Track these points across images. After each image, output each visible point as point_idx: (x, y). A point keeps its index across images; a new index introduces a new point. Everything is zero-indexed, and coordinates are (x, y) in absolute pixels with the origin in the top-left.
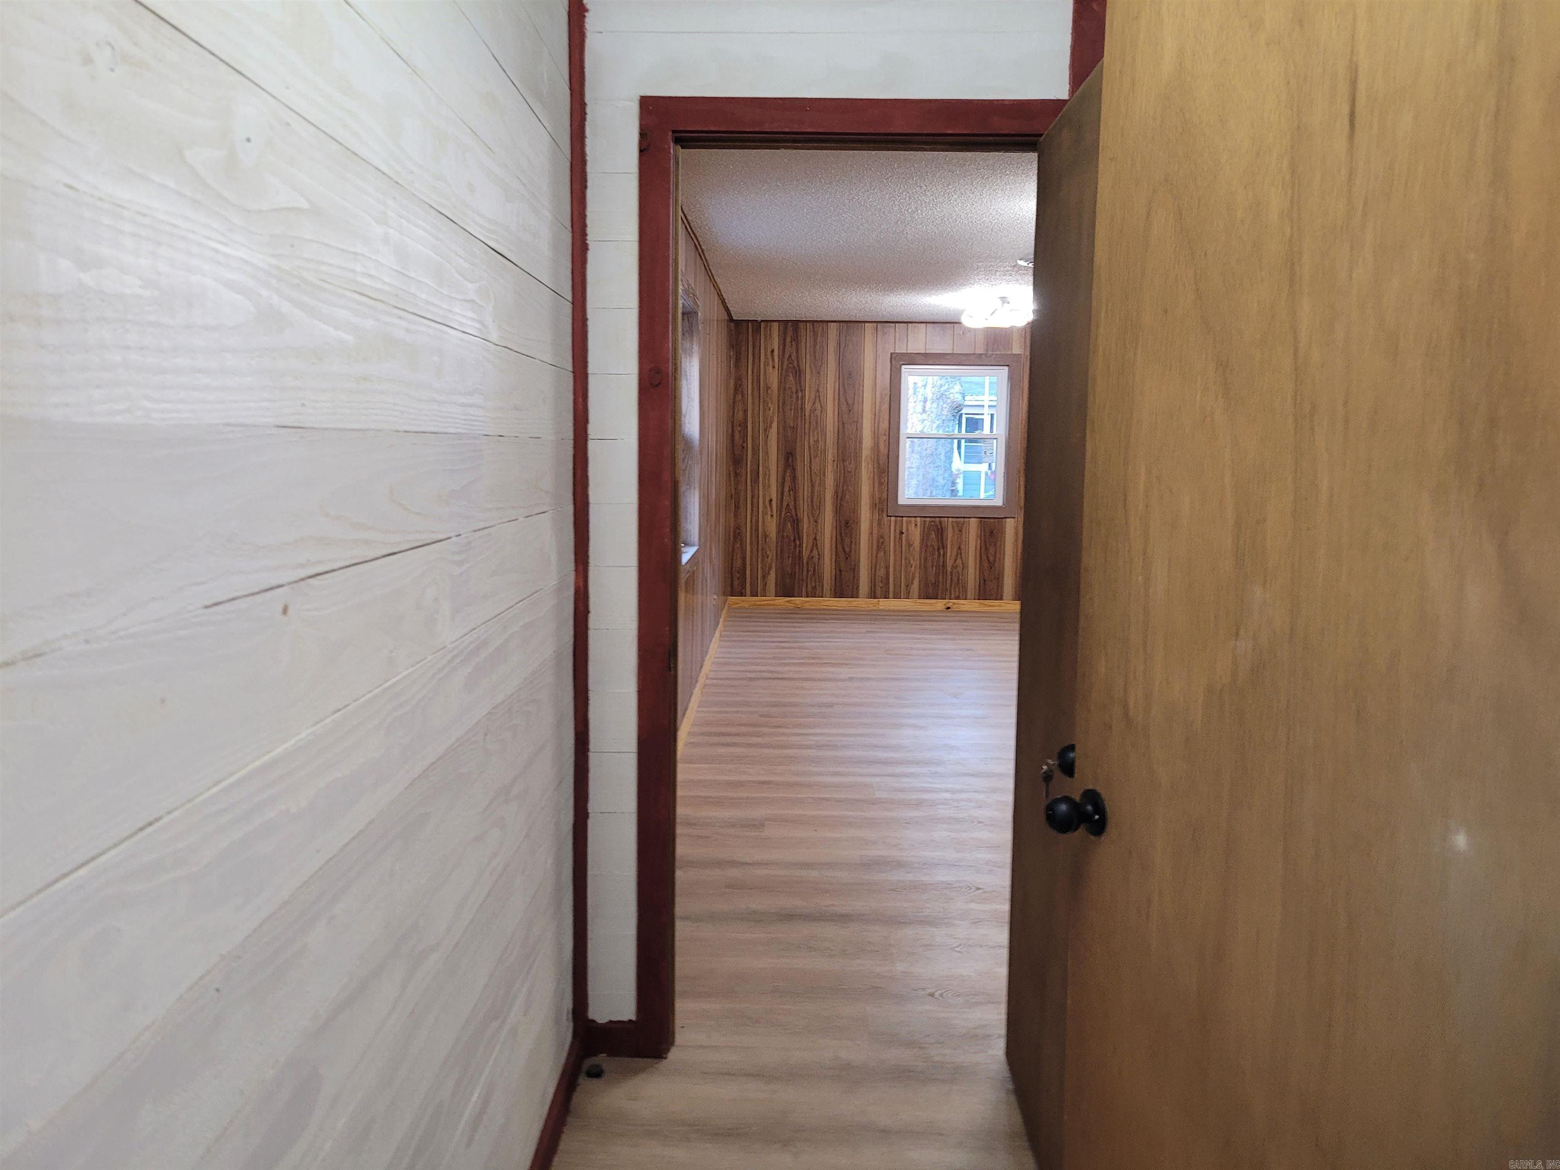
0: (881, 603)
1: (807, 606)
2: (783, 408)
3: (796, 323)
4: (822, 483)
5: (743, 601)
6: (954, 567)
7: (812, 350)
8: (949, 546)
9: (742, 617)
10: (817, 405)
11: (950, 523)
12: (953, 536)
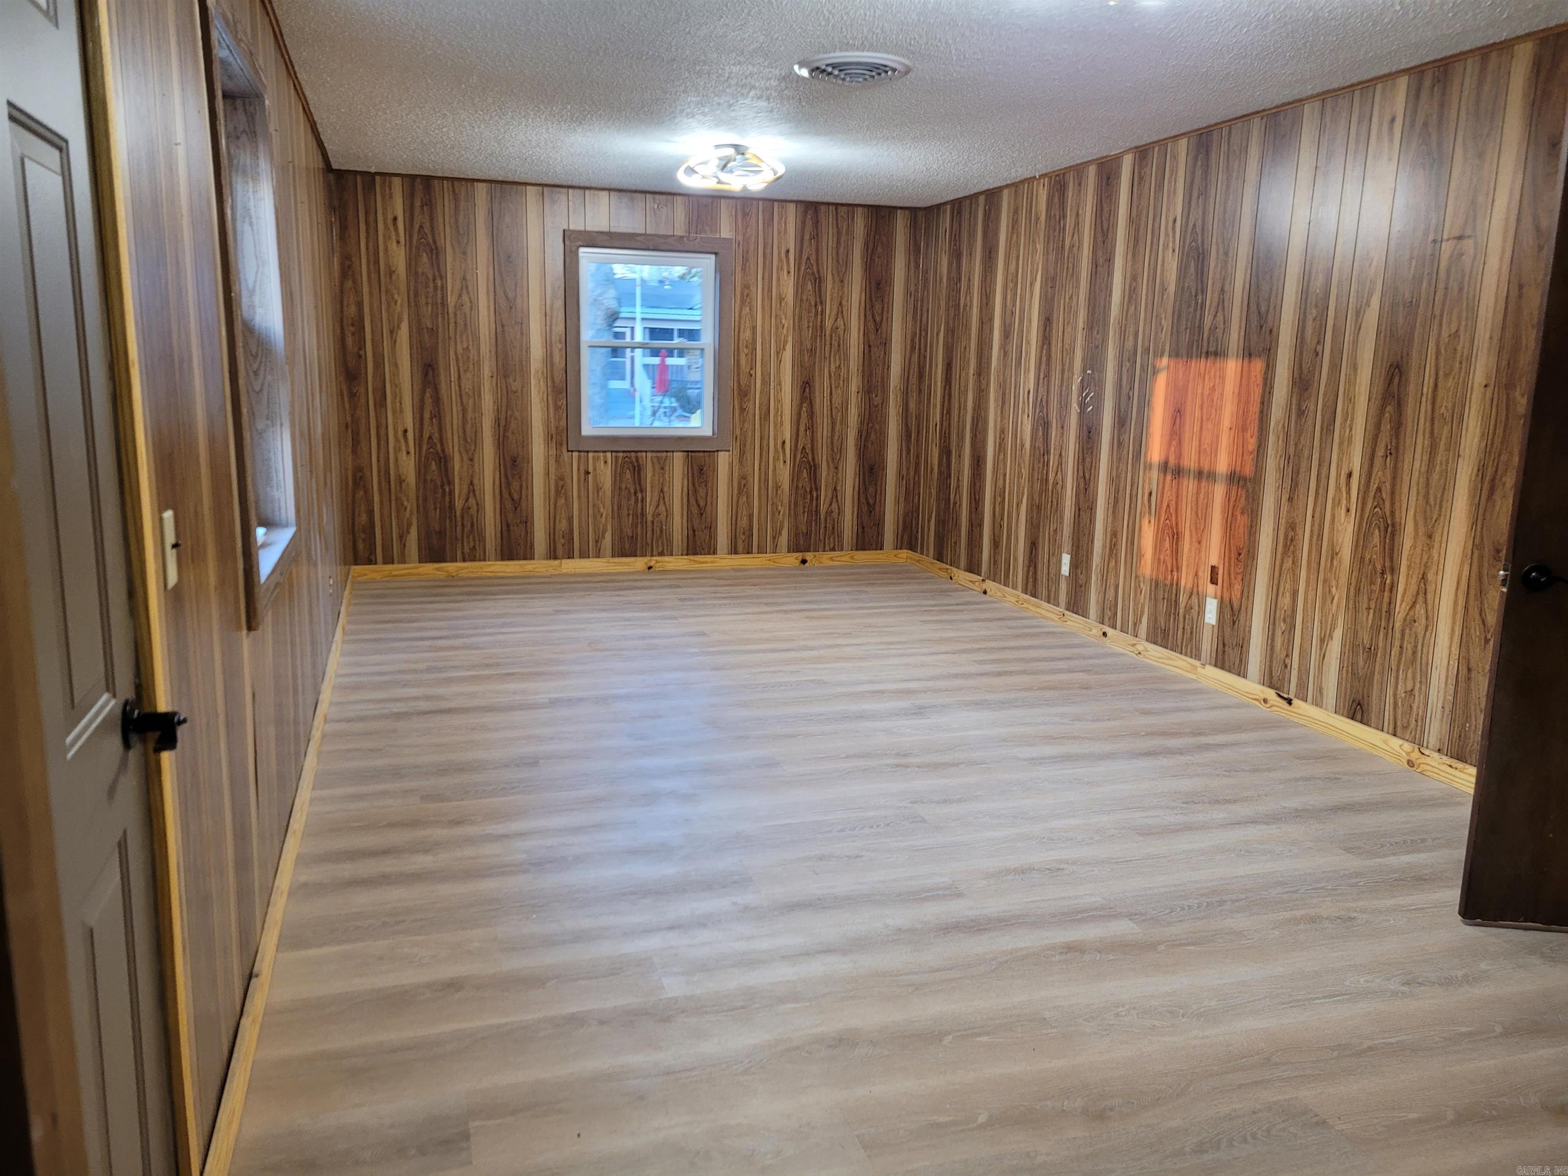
0: (564, 566)
1: (463, 573)
2: (415, 302)
3: (428, 180)
4: (478, 408)
5: (374, 571)
6: (656, 515)
7: (453, 220)
8: (649, 489)
9: (372, 596)
10: (465, 298)
11: (649, 459)
12: (654, 475)
